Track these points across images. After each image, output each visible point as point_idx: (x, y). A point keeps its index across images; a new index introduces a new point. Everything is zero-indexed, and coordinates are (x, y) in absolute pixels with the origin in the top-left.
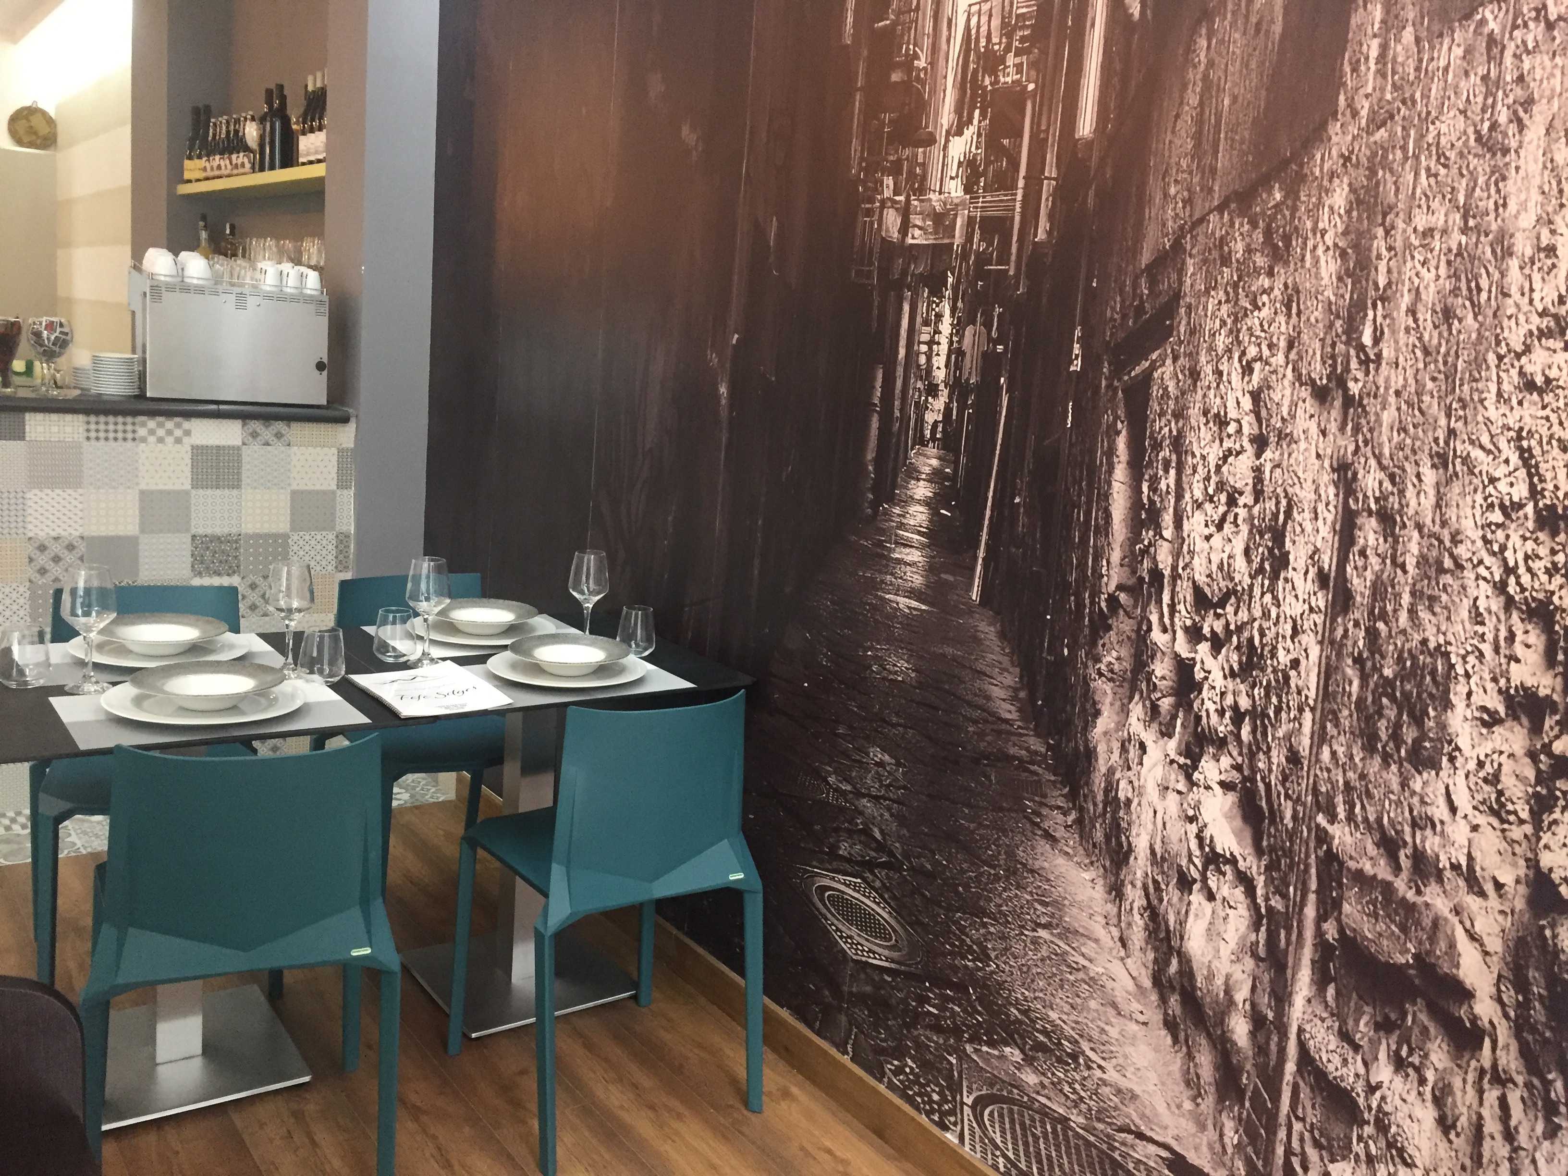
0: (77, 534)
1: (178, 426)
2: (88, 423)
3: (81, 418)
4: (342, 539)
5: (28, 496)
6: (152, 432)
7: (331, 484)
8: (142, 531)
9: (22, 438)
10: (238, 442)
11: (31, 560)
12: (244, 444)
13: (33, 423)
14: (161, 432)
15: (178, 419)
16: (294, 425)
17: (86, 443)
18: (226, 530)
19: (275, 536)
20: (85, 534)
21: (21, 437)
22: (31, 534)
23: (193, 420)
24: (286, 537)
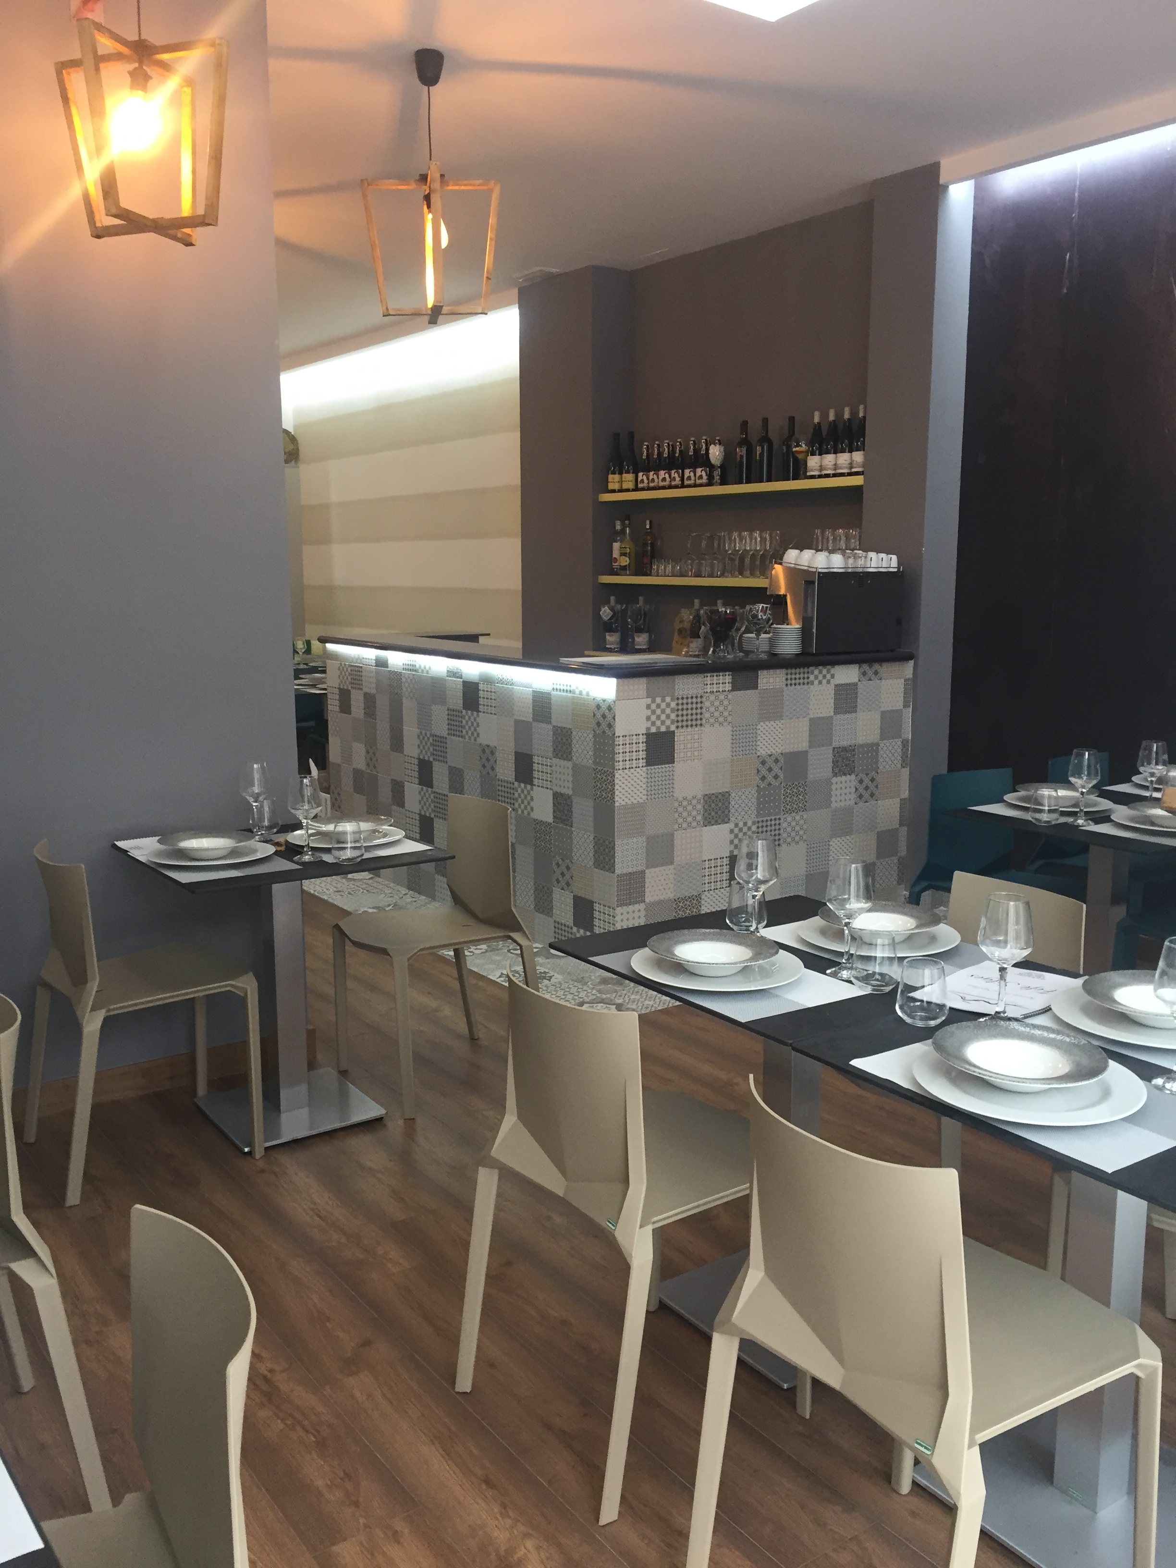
0: (780, 751)
1: (828, 672)
2: (787, 674)
3: (784, 671)
4: (905, 743)
5: (758, 728)
6: (816, 677)
7: (899, 705)
8: (810, 747)
9: (757, 688)
10: (856, 680)
11: (758, 771)
12: (859, 681)
13: (762, 677)
14: (820, 677)
15: (829, 667)
16: (885, 665)
17: (785, 688)
18: (849, 743)
19: (872, 745)
20: (783, 752)
21: (755, 687)
22: (759, 754)
23: (836, 667)
24: (877, 745)
